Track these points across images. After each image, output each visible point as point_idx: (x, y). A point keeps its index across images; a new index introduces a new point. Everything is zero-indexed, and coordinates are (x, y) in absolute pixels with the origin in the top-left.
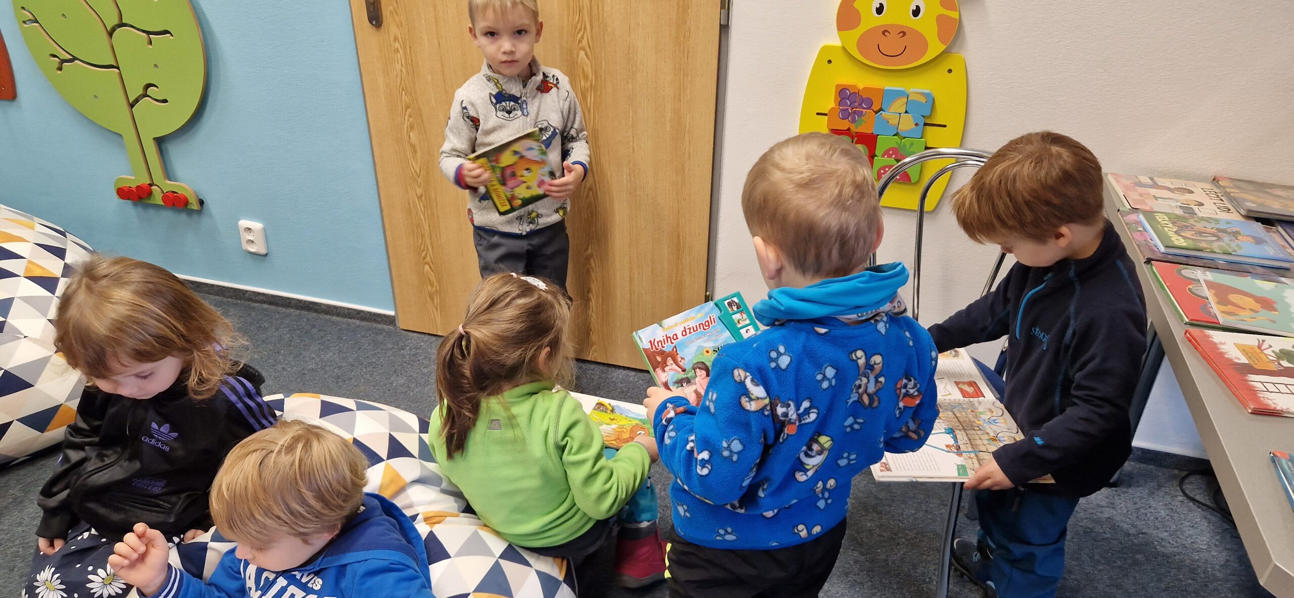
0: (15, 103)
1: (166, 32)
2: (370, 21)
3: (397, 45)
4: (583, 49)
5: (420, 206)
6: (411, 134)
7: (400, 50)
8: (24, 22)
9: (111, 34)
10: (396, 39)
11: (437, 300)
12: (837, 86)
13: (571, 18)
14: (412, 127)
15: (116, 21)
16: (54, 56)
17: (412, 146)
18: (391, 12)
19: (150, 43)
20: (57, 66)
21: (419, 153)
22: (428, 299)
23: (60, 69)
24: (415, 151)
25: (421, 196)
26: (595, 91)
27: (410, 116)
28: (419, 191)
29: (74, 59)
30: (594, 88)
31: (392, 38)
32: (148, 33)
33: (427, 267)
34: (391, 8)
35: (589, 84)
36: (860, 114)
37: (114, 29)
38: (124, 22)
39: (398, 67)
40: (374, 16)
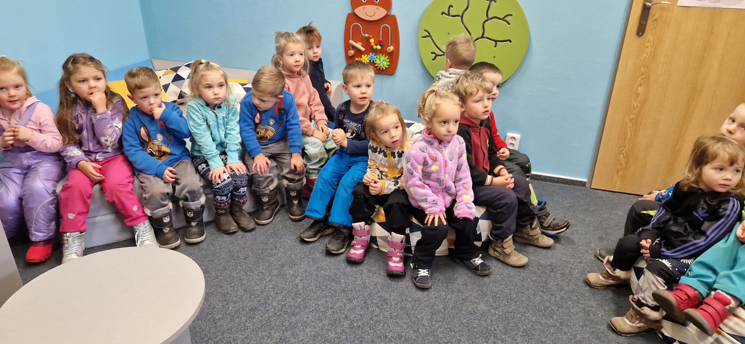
0: (392, 77)
1: (508, 41)
2: (637, 33)
3: (649, 45)
5: (629, 124)
6: (639, 88)
7: (649, 47)
8: (423, 37)
11: (621, 173)
14: (641, 85)
15: (480, 36)
16: (432, 53)
17: (638, 94)
18: (651, 29)
19: (496, 46)
20: (433, 58)
21: (640, 98)
22: (616, 172)
24: (638, 96)
25: (633, 119)
27: (642, 79)
28: (632, 116)
31: (647, 41)
32: (496, 41)
33: (621, 156)
34: (652, 27)
38: (484, 36)
39: (644, 55)
40: (641, 31)
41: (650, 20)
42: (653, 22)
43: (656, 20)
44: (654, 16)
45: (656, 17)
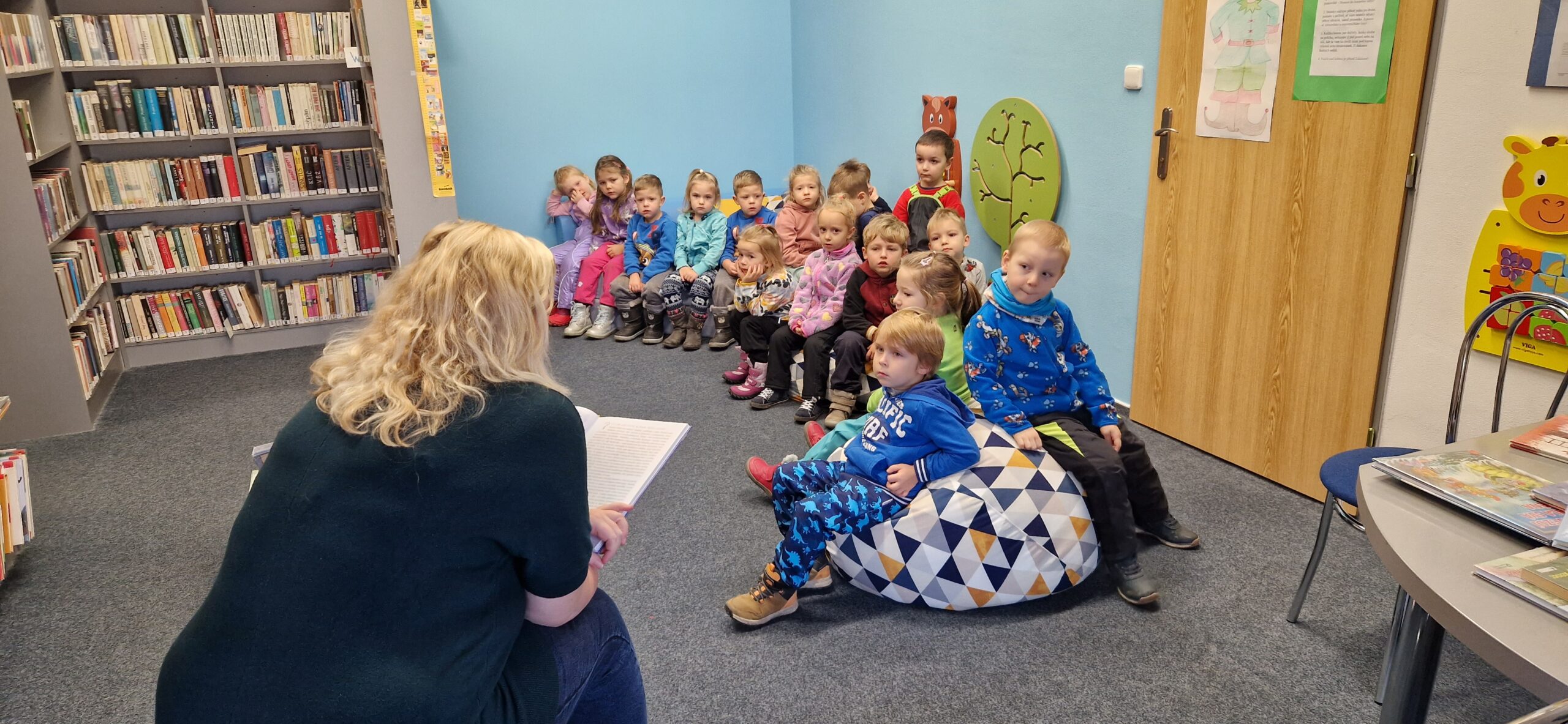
1: (1042, 178)
2: (1158, 175)
3: (1173, 192)
4: (1297, 201)
5: (1162, 318)
6: (1168, 260)
7: (1173, 197)
8: (973, 169)
9: (1014, 178)
10: (1172, 188)
11: (1159, 398)
12: (1500, 246)
13: (1292, 176)
14: (1168, 255)
15: (1018, 171)
16: (982, 191)
17: (1167, 270)
18: (1173, 169)
19: (1032, 185)
20: (981, 197)
21: (1170, 275)
22: (1153, 396)
23: (982, 200)
24: (1167, 274)
25: (1164, 310)
26: (1301, 235)
27: (1169, 246)
28: (1164, 305)
29: (992, 194)
30: (1300, 232)
31: (1170, 188)
32: (1033, 179)
33: (1157, 369)
34: (1174, 166)
35: (1297, 229)
36: (1519, 273)
37: (1017, 174)
38: (1023, 170)
39: (1169, 209)
40: (1162, 171)
41: (1171, 156)
42: (1174, 158)
43: (1176, 156)
44: (1174, 150)
45: (1176, 152)
